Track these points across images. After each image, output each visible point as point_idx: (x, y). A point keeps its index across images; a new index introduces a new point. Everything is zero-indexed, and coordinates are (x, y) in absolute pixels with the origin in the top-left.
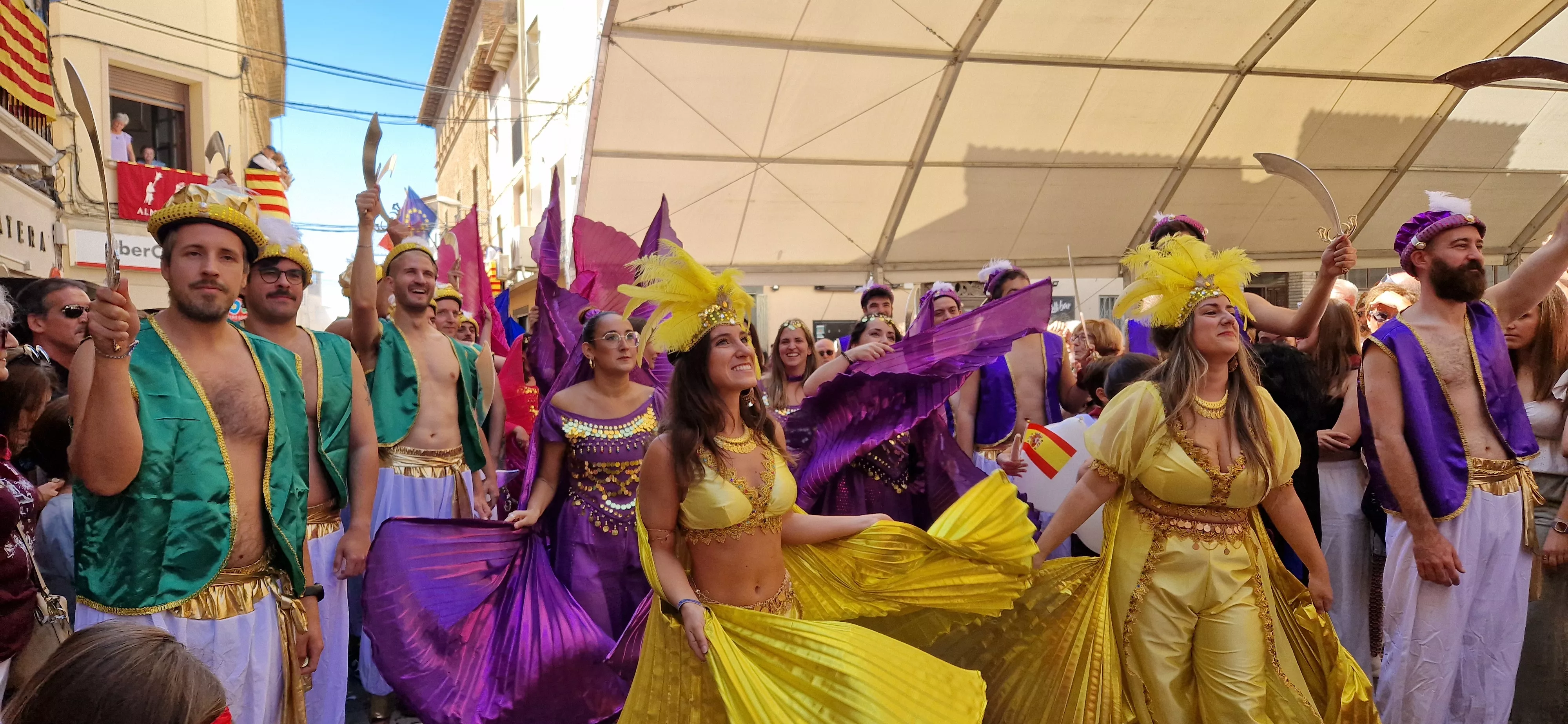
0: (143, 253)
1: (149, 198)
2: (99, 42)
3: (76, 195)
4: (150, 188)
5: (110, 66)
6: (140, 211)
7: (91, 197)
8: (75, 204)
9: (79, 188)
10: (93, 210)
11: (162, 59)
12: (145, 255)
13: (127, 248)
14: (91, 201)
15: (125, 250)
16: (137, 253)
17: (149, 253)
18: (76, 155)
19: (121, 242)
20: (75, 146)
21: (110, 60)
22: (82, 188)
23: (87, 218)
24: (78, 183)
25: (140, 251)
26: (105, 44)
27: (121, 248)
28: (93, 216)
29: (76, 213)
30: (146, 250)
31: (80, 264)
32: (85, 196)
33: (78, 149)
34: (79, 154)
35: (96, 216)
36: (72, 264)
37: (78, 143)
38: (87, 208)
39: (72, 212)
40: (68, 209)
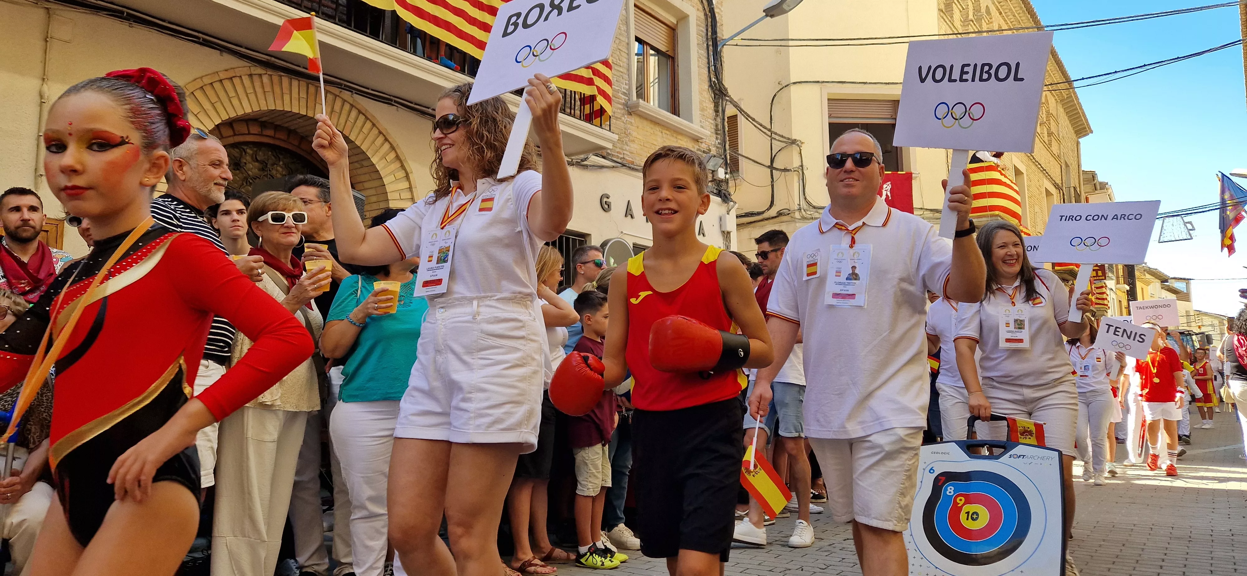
2: (818, 82)
3: (803, 203)
5: (828, 99)
7: (814, 204)
8: (802, 210)
9: (805, 199)
11: (870, 83)
14: (814, 207)
18: (803, 173)
20: (802, 166)
21: (828, 93)
22: (808, 197)
24: (804, 193)
26: (823, 82)
29: (804, 218)
32: (809, 204)
33: (805, 168)
34: (806, 172)
37: (804, 164)
38: (812, 213)
39: (800, 218)
40: (797, 215)
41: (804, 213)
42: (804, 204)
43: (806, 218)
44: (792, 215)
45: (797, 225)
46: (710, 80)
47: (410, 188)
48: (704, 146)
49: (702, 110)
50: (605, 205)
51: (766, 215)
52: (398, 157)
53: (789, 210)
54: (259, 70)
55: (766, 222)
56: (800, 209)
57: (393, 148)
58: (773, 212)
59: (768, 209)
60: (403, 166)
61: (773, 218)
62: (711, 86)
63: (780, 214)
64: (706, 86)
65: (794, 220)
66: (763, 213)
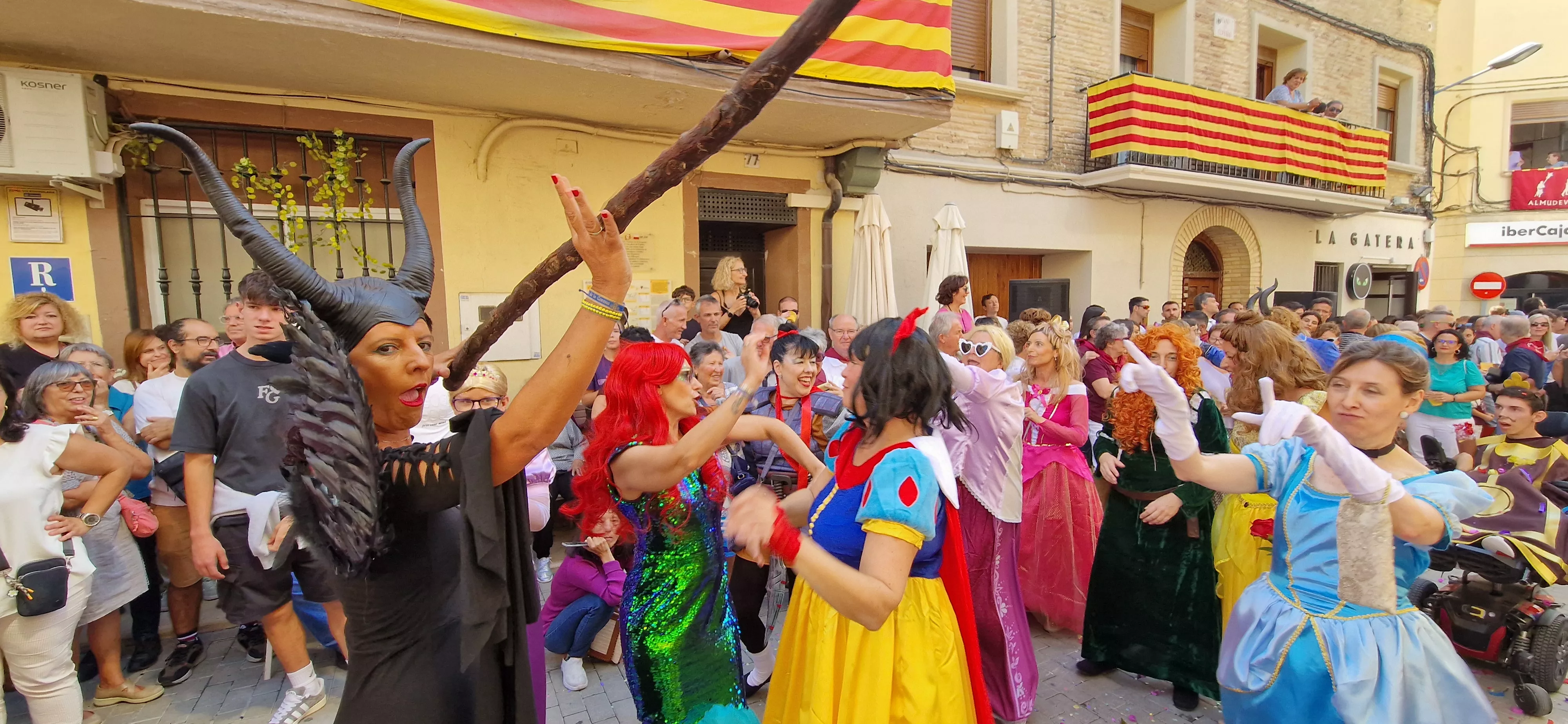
0: (1528, 233)
1: (1539, 193)
2: (1504, 92)
4: (1541, 186)
5: (1512, 106)
6: (1531, 203)
7: (1487, 200)
8: (1474, 206)
9: (1478, 196)
10: (1489, 208)
12: (1530, 234)
13: (1514, 231)
14: (1487, 203)
16: (1522, 234)
17: (1534, 233)
18: (1478, 174)
19: (1509, 228)
20: (1478, 168)
21: (1513, 101)
22: (1481, 195)
23: (1483, 215)
24: (1477, 192)
25: (1526, 231)
26: (1510, 91)
27: (1509, 231)
28: (1489, 213)
29: (1475, 213)
30: (1531, 231)
32: (1482, 200)
33: (1480, 170)
34: (1480, 173)
35: (1491, 212)
37: (1480, 165)
38: (1484, 207)
39: (1470, 212)
40: (1468, 210)
41: (1475, 208)
42: (1475, 200)
43: (1477, 213)
44: (1462, 210)
45: (1468, 218)
46: (1425, 124)
47: (1260, 256)
48: (1415, 178)
49: (1417, 149)
50: (1354, 241)
52: (1255, 238)
53: (1458, 206)
54: (1207, 207)
56: (1472, 205)
57: (1254, 233)
58: (1439, 208)
59: (1434, 206)
60: (1257, 243)
61: (1439, 212)
62: (1424, 129)
63: (1448, 209)
64: (1420, 130)
65: (1465, 214)
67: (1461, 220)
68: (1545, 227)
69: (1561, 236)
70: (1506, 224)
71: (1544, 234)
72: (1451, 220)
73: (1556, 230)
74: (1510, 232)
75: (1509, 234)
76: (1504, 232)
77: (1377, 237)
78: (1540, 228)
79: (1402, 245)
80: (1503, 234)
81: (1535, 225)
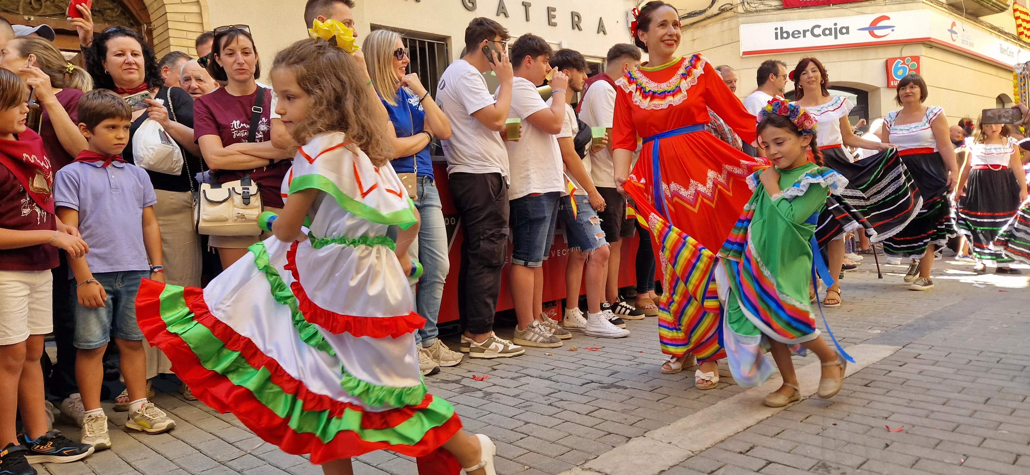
0: (802, 35)
8: (746, 3)
10: (762, 6)
12: (804, 36)
13: (787, 33)
15: (785, 35)
16: (796, 36)
17: (808, 34)
19: (781, 28)
23: (756, 14)
25: (799, 33)
28: (761, 11)
29: (747, 12)
30: (805, 32)
31: (745, 53)
35: (764, 11)
36: (741, 55)
38: (756, 5)
39: (743, 12)
40: (740, 9)
41: (747, 6)
43: (750, 12)
44: (735, 9)
45: (740, 19)
51: (708, 13)
53: (732, 5)
55: (709, 20)
56: (743, 3)
58: (715, 10)
59: (710, 7)
61: (716, 15)
63: (722, 11)
65: (737, 15)
66: (704, 11)
67: (734, 22)
68: (819, 26)
69: (836, 37)
70: (779, 25)
71: (819, 35)
72: (726, 24)
73: (830, 30)
74: (781, 34)
75: (782, 37)
76: (776, 34)
77: (526, 6)
78: (813, 28)
79: (582, 25)
80: (777, 38)
81: (807, 24)
